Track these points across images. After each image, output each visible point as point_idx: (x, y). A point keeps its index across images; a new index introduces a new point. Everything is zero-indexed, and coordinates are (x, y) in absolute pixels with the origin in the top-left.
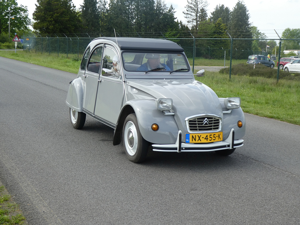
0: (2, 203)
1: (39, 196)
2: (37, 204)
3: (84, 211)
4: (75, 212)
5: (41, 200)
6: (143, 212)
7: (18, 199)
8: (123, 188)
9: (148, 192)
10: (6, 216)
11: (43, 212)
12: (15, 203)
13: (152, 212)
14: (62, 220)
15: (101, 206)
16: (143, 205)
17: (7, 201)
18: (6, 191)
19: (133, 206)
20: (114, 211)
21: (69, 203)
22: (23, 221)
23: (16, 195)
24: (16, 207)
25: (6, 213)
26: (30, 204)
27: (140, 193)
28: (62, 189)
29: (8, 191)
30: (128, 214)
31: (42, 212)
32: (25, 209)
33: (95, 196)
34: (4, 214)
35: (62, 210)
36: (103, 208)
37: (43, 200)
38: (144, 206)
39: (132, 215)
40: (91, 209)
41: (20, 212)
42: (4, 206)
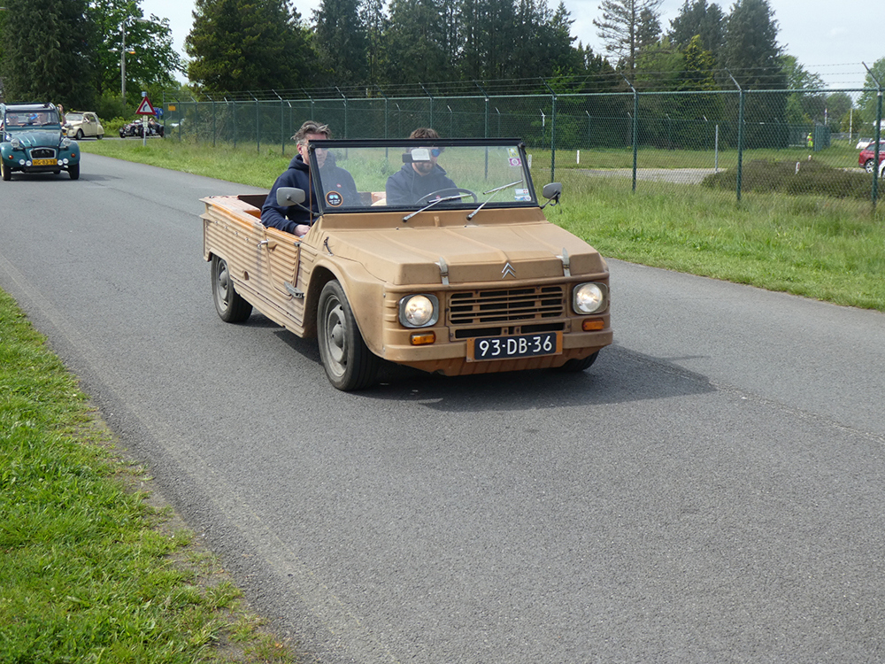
0: (173, 551)
1: (270, 532)
2: (267, 553)
3: (398, 573)
4: (373, 576)
5: (276, 544)
6: (560, 573)
7: (215, 542)
8: (493, 507)
9: (563, 520)
10: (189, 588)
11: (289, 575)
12: (208, 552)
13: (583, 575)
14: (343, 596)
15: (442, 559)
16: (556, 555)
17: (185, 546)
18: (179, 519)
19: (530, 557)
20: (480, 571)
21: (354, 553)
22: (239, 601)
23: (207, 531)
24: (214, 562)
25: (190, 579)
26: (251, 555)
27: (541, 523)
28: (329, 513)
29: (185, 520)
30: (521, 580)
31: (286, 575)
32: (238, 567)
33: (420, 530)
34: (184, 581)
35: (339, 570)
36: (450, 565)
37: (283, 544)
38: (559, 558)
39: (531, 582)
40: (417, 567)
41: (225, 577)
42: (180, 560)
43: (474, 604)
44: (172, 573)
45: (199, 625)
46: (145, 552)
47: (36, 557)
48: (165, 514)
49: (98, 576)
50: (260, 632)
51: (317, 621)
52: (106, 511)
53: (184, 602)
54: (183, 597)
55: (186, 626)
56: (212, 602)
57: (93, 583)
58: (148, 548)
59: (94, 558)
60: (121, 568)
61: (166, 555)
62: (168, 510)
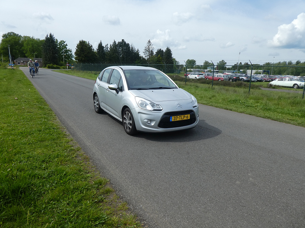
1: (86, 138)
3: (107, 144)
4: (103, 145)
5: (87, 140)
10: (72, 148)
12: (76, 142)
14: (98, 148)
15: (114, 142)
17: (72, 141)
21: (100, 141)
22: (81, 150)
23: (76, 138)
25: (72, 146)
26: (83, 142)
28: (96, 135)
29: (72, 136)
31: (89, 145)
32: (81, 144)
33: (111, 137)
35: (97, 144)
41: (79, 146)
42: (71, 143)
43: (119, 149)
44: (70, 145)
45: (74, 154)
46: (65, 142)
47: (46, 143)
49: (57, 146)
50: (84, 155)
51: (93, 153)
52: (58, 135)
53: (71, 150)
54: (71, 149)
55: (72, 154)
56: (76, 150)
57: (56, 147)
58: (66, 141)
59: (56, 143)
60: (61, 145)
61: (69, 142)
62: (69, 135)
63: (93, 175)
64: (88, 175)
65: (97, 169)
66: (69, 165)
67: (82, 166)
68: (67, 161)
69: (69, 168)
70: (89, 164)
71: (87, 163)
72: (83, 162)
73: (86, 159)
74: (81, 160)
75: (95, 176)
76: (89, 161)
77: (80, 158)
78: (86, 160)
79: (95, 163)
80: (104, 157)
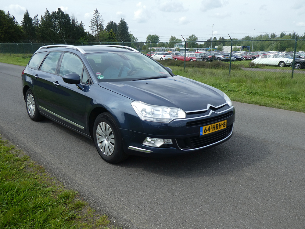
1: (34, 143)
2: (34, 148)
3: (65, 149)
4: (59, 150)
5: (36, 146)
7: (21, 147)
10: (16, 157)
12: (19, 149)
14: (53, 155)
17: (13, 148)
18: (10, 143)
21: (54, 146)
22: (29, 159)
23: (18, 145)
24: (21, 151)
25: (17, 155)
26: (30, 149)
28: (47, 138)
29: (12, 143)
31: (39, 152)
32: (27, 152)
35: (51, 150)
41: (25, 154)
42: (13, 152)
44: (12, 155)
45: (21, 165)
46: (4, 151)
48: (7, 142)
50: (36, 164)
51: (48, 161)
53: (16, 161)
54: (16, 160)
55: (18, 165)
56: (23, 160)
58: (4, 150)
61: (9, 151)
62: (7, 141)
63: (54, 189)
64: (48, 189)
65: (58, 180)
66: (18, 180)
67: (36, 179)
68: (13, 175)
69: (20, 183)
70: (45, 175)
71: (43, 174)
72: (37, 174)
73: (40, 170)
74: (34, 172)
75: (57, 189)
76: (45, 172)
77: (32, 170)
78: (40, 172)
79: (54, 173)
80: (64, 165)
